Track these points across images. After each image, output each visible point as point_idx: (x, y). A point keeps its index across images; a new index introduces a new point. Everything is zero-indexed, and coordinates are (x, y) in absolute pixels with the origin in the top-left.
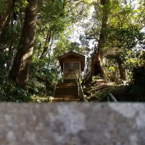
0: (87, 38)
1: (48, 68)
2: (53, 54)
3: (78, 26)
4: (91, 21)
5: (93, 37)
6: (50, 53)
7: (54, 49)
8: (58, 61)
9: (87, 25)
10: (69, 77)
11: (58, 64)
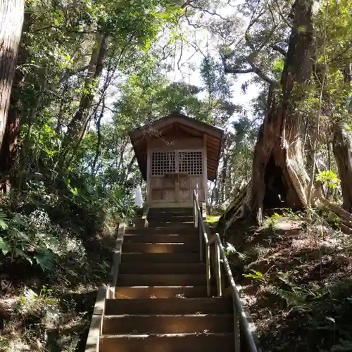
0: (227, 70)
1: (93, 170)
2: (112, 120)
3: (197, 26)
4: (240, 11)
5: (248, 66)
6: (102, 115)
7: (116, 105)
8: (130, 146)
9: (227, 26)
10: (168, 202)
11: (129, 153)
